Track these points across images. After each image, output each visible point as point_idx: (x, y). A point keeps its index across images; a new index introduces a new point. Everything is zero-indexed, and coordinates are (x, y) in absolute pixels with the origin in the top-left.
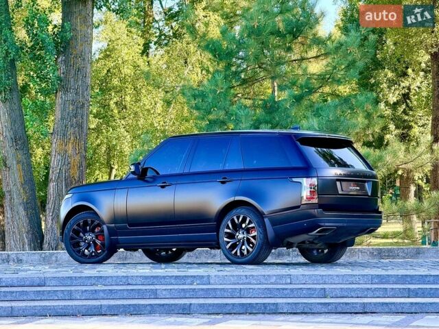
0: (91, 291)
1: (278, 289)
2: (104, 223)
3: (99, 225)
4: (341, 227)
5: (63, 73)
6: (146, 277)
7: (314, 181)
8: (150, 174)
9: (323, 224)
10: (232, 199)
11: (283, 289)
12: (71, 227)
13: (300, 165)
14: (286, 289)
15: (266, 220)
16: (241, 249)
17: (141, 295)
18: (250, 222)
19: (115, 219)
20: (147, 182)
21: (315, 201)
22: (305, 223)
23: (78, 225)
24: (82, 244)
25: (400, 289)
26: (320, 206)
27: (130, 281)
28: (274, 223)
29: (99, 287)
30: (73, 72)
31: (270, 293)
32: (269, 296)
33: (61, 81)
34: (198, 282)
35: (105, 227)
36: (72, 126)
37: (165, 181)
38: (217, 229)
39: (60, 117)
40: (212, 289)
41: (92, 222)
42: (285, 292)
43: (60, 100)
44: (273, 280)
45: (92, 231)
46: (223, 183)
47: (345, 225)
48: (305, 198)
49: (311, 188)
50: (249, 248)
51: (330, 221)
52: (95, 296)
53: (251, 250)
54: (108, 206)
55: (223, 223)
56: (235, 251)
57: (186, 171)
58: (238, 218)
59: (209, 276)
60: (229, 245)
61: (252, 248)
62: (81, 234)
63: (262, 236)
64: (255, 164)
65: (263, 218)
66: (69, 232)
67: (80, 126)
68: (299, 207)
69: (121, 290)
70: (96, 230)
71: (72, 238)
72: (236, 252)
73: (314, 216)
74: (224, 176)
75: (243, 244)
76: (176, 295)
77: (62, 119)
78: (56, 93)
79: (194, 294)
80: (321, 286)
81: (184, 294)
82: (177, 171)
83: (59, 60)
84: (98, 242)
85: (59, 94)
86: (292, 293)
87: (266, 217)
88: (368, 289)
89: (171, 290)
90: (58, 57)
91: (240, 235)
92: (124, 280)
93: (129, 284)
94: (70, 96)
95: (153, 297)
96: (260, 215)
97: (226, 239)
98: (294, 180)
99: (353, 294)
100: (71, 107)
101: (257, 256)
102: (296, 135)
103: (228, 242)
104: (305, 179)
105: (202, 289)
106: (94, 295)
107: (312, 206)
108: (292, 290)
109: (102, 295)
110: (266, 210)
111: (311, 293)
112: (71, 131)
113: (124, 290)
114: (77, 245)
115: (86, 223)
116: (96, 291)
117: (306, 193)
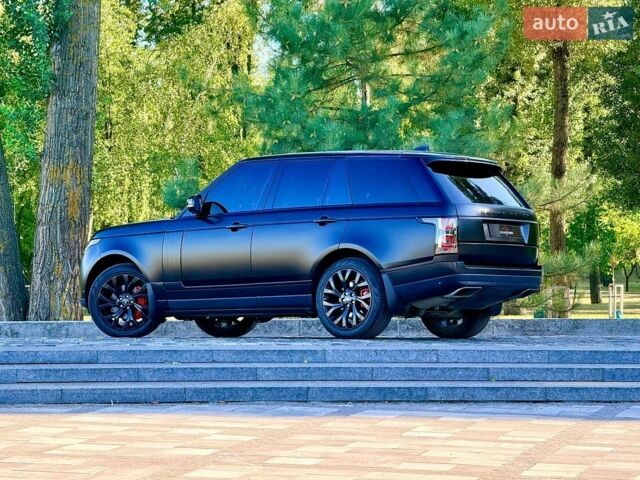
0: (167, 369)
1: (424, 369)
2: (147, 281)
3: (139, 283)
4: (488, 286)
5: (59, 69)
6: (238, 352)
7: (453, 222)
8: (214, 211)
9: (464, 283)
10: (335, 247)
11: (431, 369)
12: (100, 285)
13: (433, 199)
14: (435, 369)
15: (385, 277)
16: (347, 317)
17: (236, 375)
18: (361, 280)
19: (164, 275)
20: (210, 222)
21: (454, 250)
22: (439, 281)
23: (110, 283)
24: (115, 310)
25: (591, 370)
26: (460, 257)
27: (216, 358)
28: (395, 281)
29: (175, 365)
30: (72, 68)
31: (412, 374)
32: (412, 378)
33: (55, 80)
34: (310, 359)
35: (149, 286)
36: (71, 144)
37: (237, 222)
38: (313, 289)
39: (53, 132)
40: (333, 368)
41: (130, 278)
42: (434, 373)
43: (54, 108)
44: (413, 357)
45: (129, 291)
46: (322, 224)
47: (494, 284)
48: (440, 246)
49: (447, 232)
50: (359, 315)
51: (474, 278)
52: (172, 377)
53: (362, 318)
54: (154, 257)
55: (322, 281)
56: (339, 319)
57: (269, 207)
58: (344, 274)
59: (324, 350)
60: (331, 311)
61: (363, 315)
62: (114, 296)
63: (378, 298)
64: (368, 198)
65: (380, 274)
66: (96, 292)
67: (82, 145)
68: (430, 258)
69: (206, 369)
70: (135, 290)
71: (101, 302)
72: (341, 321)
73: (451, 271)
74: (322, 215)
75: (351, 310)
76: (284, 376)
77: (57, 134)
78: (48, 97)
79: (308, 374)
80: (481, 366)
81: (294, 375)
82: (255, 207)
83: (53, 50)
84: (138, 307)
85: (53, 99)
86: (444, 374)
87: (384, 272)
88: (548, 369)
89: (276, 369)
90: (51, 46)
91: (346, 298)
92: (207, 356)
93: (214, 362)
94: (69, 102)
95: (251, 378)
96: (376, 270)
97: (326, 303)
98: (425, 220)
99: (526, 376)
100: (70, 118)
101: (372, 326)
102: (426, 158)
103: (330, 308)
104: (440, 219)
105: (320, 369)
106: (171, 375)
107: (450, 257)
108: (443, 370)
109: (181, 375)
110: (384, 263)
111: (469, 375)
112: (69, 152)
113: (211, 368)
114: (107, 311)
115: (120, 281)
116: (172, 369)
117: (440, 240)
